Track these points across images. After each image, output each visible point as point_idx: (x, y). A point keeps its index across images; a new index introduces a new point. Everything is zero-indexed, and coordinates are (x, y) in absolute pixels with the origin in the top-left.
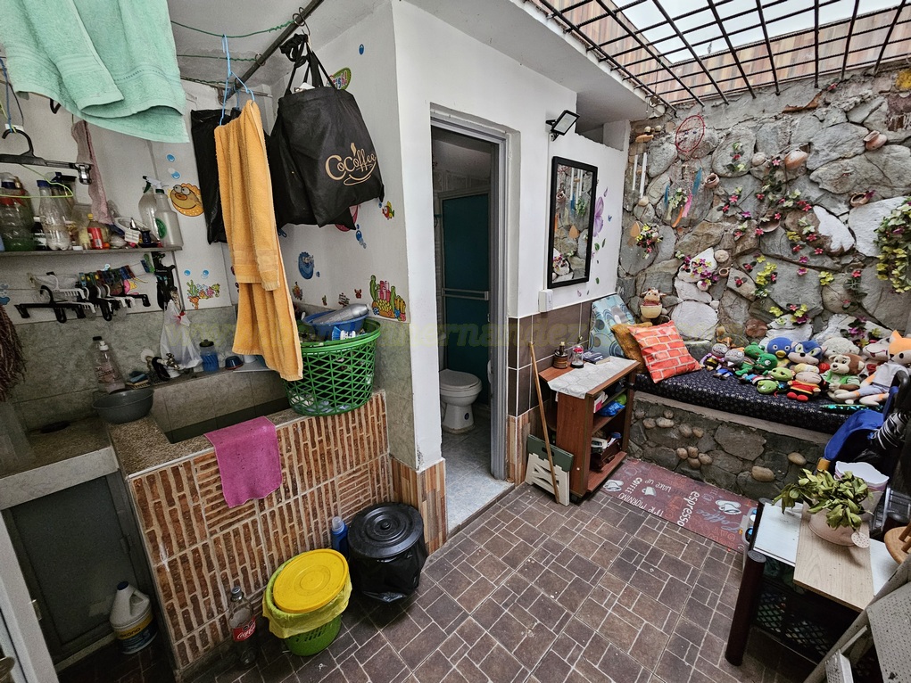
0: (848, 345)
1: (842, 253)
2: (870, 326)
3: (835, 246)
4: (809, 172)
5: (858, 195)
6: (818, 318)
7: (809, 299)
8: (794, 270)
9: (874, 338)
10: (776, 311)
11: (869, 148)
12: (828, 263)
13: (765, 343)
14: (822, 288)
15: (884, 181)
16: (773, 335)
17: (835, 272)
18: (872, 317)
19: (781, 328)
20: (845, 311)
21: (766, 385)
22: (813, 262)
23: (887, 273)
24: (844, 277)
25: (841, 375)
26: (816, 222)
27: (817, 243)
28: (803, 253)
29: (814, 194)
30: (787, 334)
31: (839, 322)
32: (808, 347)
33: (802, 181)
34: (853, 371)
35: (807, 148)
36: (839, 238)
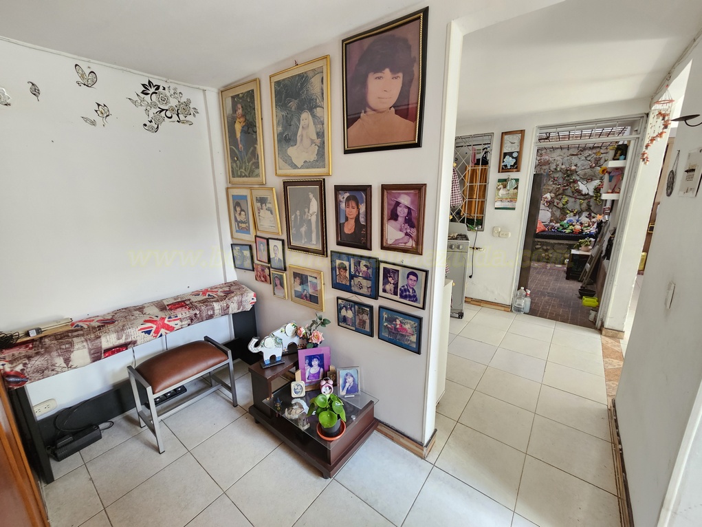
0: (588, 220)
1: (585, 195)
2: (593, 214)
3: (583, 193)
4: (577, 172)
5: (589, 179)
6: (579, 213)
7: (577, 208)
8: (573, 200)
9: (594, 217)
10: (568, 212)
11: (591, 167)
12: (582, 197)
13: (565, 221)
14: (581, 204)
15: (595, 176)
16: (568, 219)
17: (584, 200)
18: (593, 212)
19: (570, 217)
20: (587, 210)
21: (567, 231)
22: (578, 197)
23: (596, 200)
24: (586, 201)
25: (585, 227)
26: (579, 186)
27: (579, 192)
28: (576, 195)
29: (578, 178)
30: (571, 218)
31: (585, 214)
32: (578, 221)
33: (575, 175)
34: (589, 226)
35: (576, 165)
36: (585, 191)
